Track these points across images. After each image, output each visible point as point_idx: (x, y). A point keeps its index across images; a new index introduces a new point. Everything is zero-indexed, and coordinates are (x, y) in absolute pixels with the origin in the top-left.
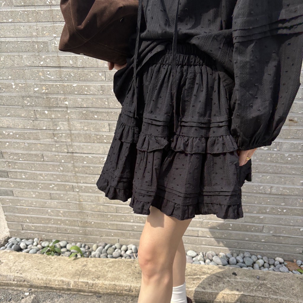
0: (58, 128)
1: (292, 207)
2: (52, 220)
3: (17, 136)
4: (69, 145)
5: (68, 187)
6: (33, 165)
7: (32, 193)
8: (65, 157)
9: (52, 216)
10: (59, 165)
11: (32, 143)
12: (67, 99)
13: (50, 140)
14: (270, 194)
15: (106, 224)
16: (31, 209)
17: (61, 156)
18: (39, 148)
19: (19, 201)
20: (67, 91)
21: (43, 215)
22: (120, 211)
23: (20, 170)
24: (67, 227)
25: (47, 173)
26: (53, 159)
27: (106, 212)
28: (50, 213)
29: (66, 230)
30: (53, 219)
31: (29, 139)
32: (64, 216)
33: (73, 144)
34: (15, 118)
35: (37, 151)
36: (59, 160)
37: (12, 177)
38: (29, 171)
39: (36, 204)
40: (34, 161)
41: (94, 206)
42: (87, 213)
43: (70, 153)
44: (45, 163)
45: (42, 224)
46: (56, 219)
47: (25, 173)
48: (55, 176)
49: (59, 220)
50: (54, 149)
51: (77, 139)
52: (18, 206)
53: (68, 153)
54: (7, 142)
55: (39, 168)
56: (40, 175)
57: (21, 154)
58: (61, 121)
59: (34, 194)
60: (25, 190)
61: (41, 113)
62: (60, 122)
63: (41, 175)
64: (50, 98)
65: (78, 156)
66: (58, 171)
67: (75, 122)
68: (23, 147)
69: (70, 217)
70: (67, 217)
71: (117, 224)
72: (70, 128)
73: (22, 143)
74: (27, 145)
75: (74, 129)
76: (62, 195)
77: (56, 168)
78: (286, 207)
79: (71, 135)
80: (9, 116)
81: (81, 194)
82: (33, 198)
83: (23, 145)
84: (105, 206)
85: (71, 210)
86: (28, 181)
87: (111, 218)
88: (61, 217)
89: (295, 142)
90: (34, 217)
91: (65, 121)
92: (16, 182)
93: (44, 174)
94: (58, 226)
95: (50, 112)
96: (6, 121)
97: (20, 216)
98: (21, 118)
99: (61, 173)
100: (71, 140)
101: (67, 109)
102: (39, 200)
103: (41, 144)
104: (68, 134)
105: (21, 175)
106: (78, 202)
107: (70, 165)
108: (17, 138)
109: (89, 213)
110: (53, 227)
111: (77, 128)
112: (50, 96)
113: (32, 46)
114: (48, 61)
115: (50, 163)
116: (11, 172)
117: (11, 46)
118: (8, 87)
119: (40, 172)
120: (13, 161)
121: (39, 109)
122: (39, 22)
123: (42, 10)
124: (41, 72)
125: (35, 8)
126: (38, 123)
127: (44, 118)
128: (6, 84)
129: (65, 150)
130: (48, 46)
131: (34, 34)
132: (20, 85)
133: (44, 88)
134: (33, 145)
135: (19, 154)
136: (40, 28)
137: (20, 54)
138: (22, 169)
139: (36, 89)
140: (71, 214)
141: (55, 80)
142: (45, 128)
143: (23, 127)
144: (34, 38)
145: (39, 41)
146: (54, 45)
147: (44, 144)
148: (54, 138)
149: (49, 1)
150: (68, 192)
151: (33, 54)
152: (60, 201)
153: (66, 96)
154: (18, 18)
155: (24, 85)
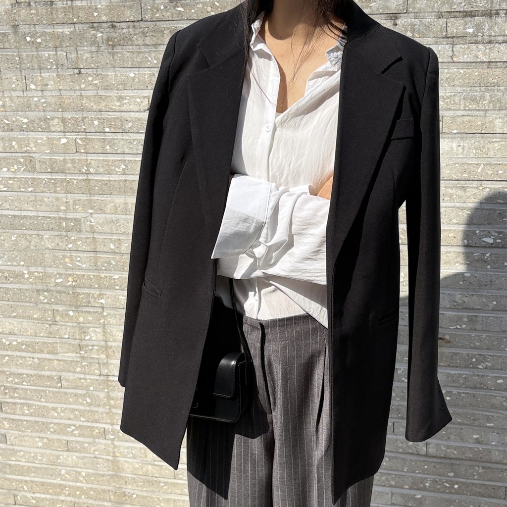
0: (87, 338)
1: (468, 481)
2: (67, 489)
3: (24, 347)
4: (104, 364)
5: (97, 431)
6: (42, 394)
7: (37, 440)
8: (96, 382)
9: (68, 481)
10: (84, 395)
11: (46, 359)
12: (104, 295)
13: (74, 355)
14: (426, 456)
15: (156, 500)
16: (33, 467)
17: (89, 381)
18: (56, 366)
19: (15, 452)
20: (104, 284)
21: (52, 479)
22: (181, 476)
23: (22, 401)
24: (90, 501)
25: (65, 406)
26: (76, 384)
27: (157, 477)
28: (64, 475)
30: (69, 487)
31: (42, 352)
32: (87, 482)
33: (109, 362)
34: (23, 320)
35: (52, 371)
36: (86, 387)
37: (8, 411)
38: (36, 403)
39: (42, 459)
40: (46, 387)
41: (137, 466)
42: (126, 477)
43: (103, 375)
44: (63, 390)
45: (49, 494)
46: (73, 486)
47: (29, 406)
48: (77, 413)
49: (78, 488)
50: (78, 369)
51: (116, 355)
52: (13, 461)
53: (100, 375)
54: (6, 355)
55: (53, 399)
56: (54, 410)
57: (27, 374)
58: (93, 327)
59: (40, 441)
60: (26, 434)
61: (63, 314)
62: (91, 329)
63: (55, 409)
64: (79, 293)
66: (82, 404)
67: (114, 329)
68: (31, 365)
69: (98, 484)
70: (91, 484)
71: (175, 500)
72: (105, 337)
73: (30, 358)
74: (36, 361)
75: (111, 340)
76: (86, 445)
77: (80, 400)
78: (457, 479)
79: (107, 348)
80: (15, 317)
81: (116, 443)
82: (38, 447)
83: (31, 361)
84: (155, 465)
85: (100, 470)
86: (33, 419)
87: (166, 487)
88: (83, 483)
89: (453, 372)
90: (37, 482)
91: (99, 328)
92: (13, 420)
93: (59, 409)
94: (76, 500)
95: (76, 314)
96: (9, 324)
97: (14, 479)
98: (32, 321)
99: (88, 408)
100: (107, 356)
101: (103, 310)
102: (48, 451)
103: (58, 360)
104: (102, 347)
105: (22, 409)
106: (111, 458)
107: (102, 395)
108: (23, 351)
109: (128, 477)
110: (67, 501)
111: (116, 338)
112: (79, 290)
113: (57, 224)
114: (79, 243)
115: (71, 391)
116: (7, 403)
117: (28, 222)
118: (19, 276)
119: (54, 405)
120: (13, 385)
121: (61, 308)
122: (71, 193)
123: (75, 179)
124: (68, 258)
125: (66, 176)
126: (56, 329)
127: (67, 322)
128: (15, 271)
129: (97, 371)
130: (80, 225)
131: (63, 208)
132: (36, 274)
133: (70, 279)
134: (46, 362)
135: (23, 374)
136: (71, 201)
137: (41, 233)
138: (25, 399)
139: (58, 281)
140: (99, 479)
141: (87, 268)
142: (67, 336)
143: (33, 334)
144: (62, 213)
145: (68, 217)
146: (89, 223)
147: (64, 361)
148: (81, 352)
149: (86, 169)
150: (97, 440)
151: (59, 233)
152: (82, 454)
153: (102, 292)
154: (41, 187)
155: (41, 274)
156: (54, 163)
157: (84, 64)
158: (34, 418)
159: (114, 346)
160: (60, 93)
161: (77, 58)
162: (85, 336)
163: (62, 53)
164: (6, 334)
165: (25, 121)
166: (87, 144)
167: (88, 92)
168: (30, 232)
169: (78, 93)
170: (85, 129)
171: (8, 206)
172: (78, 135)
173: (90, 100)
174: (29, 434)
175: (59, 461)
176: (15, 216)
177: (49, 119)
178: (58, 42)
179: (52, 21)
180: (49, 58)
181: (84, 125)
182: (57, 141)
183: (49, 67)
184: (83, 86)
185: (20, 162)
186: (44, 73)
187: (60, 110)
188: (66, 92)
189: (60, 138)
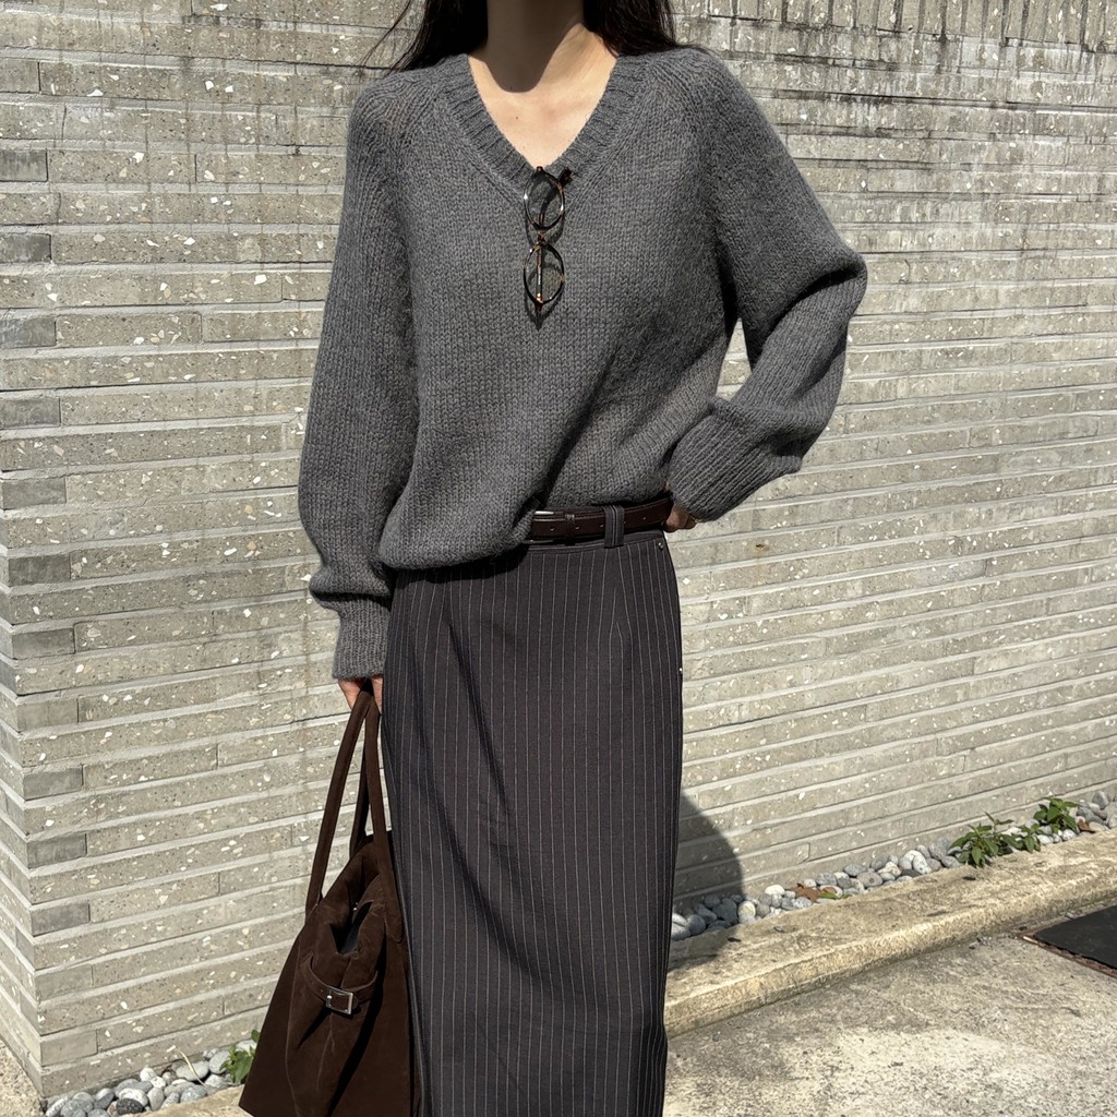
0: (274, 655)
2: (212, 973)
3: (146, 702)
4: (301, 698)
5: (278, 835)
6: (178, 790)
7: (157, 891)
8: (283, 738)
9: (214, 957)
10: (260, 770)
11: (190, 716)
13: (247, 694)
16: (145, 953)
17: (271, 739)
18: (209, 727)
19: (107, 935)
21: (182, 965)
23: (133, 819)
24: (255, 983)
25: (218, 803)
26: (245, 753)
28: (207, 948)
29: (251, 996)
30: (216, 968)
31: (184, 703)
32: (252, 946)
33: (310, 693)
34: (150, 646)
35: (201, 737)
36: (265, 752)
37: (101, 848)
38: (161, 814)
39: (165, 930)
40: (187, 774)
43: (299, 721)
44: (220, 771)
45: (173, 1000)
46: (224, 964)
47: (148, 824)
48: (243, 810)
49: (234, 965)
50: (254, 721)
51: (323, 675)
53: (292, 722)
54: (107, 729)
55: (197, 796)
56: (198, 818)
57: (149, 758)
58: (286, 632)
59: (163, 893)
60: (135, 886)
61: (231, 617)
62: (282, 636)
63: (200, 816)
64: (264, 570)
65: (321, 726)
66: (256, 789)
67: (322, 627)
68: (158, 736)
69: (271, 943)
70: (260, 946)
72: (307, 647)
73: (158, 721)
74: (171, 724)
75: (317, 649)
76: (256, 869)
77: (251, 781)
79: (308, 666)
80: (132, 643)
82: (159, 907)
83: (159, 728)
85: (277, 913)
86: (152, 850)
88: (243, 950)
90: (151, 982)
91: (296, 630)
92: (109, 865)
93: (209, 812)
94: (229, 990)
95: (256, 612)
97: (100, 997)
98: (169, 643)
100: (307, 683)
102: (179, 909)
103: (216, 712)
104: (299, 667)
105: (132, 836)
107: (293, 760)
108: (147, 710)
110: (210, 1000)
111: (325, 643)
112: (265, 565)
113: (235, 439)
114: (272, 473)
115: (235, 768)
116: (98, 831)
117: (176, 443)
118: (149, 556)
119: (198, 808)
120: (116, 790)
121: (227, 606)
122: (266, 378)
123: (275, 351)
124: (251, 504)
125: (258, 346)
126: (216, 650)
127: (239, 632)
128: (142, 547)
129: (287, 717)
130: (279, 438)
131: (248, 408)
132: (185, 546)
133: (251, 545)
134: (192, 723)
135: (142, 759)
136: (265, 393)
137: (202, 461)
138: (138, 812)
139: (227, 553)
140: (275, 931)
141: (285, 520)
142: (236, 661)
143: (170, 670)
144: (244, 419)
145: (256, 424)
146: (293, 432)
147: (226, 711)
148: (260, 686)
149: (296, 330)
150: (276, 855)
151: (236, 458)
152: (247, 891)
153: (307, 562)
154: (210, 370)
155: (195, 545)
156: (239, 323)
157: (308, 138)
158: (157, 846)
159: (321, 662)
160: (261, 190)
161: (296, 126)
162: (270, 653)
163: (267, 116)
164: (112, 683)
165: (190, 241)
166: (303, 284)
167: (310, 188)
168: (181, 463)
169: (292, 190)
170: (300, 256)
171: (140, 414)
172: (286, 268)
173: (313, 204)
174: (140, 885)
175: (200, 921)
176: (152, 433)
177: (236, 238)
178: (264, 95)
179: (257, 55)
180: (245, 124)
181: (299, 249)
182: (248, 280)
183: (243, 140)
184: (302, 178)
185: (172, 325)
186: (233, 150)
187: (259, 221)
188: (272, 187)
189: (255, 274)
